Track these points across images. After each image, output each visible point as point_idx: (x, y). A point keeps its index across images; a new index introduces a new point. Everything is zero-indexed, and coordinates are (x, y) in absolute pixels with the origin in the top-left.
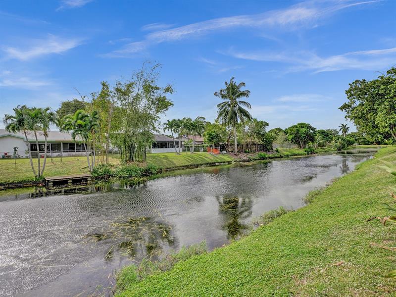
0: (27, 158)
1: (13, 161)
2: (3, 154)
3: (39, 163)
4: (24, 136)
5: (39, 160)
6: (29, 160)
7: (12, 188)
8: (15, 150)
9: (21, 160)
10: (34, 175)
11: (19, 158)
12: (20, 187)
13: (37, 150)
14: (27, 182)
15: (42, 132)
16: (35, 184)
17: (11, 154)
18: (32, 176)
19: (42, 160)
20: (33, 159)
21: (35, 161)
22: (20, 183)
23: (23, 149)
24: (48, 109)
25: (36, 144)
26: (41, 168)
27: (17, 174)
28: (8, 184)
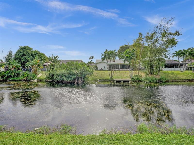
0: (107, 70)
1: (103, 71)
2: (101, 69)
3: (111, 73)
4: (107, 62)
5: (111, 72)
6: (108, 71)
7: (103, 81)
8: (104, 67)
9: (106, 71)
10: (110, 77)
11: (105, 70)
12: (105, 81)
13: (111, 67)
14: (107, 80)
15: (113, 60)
16: (110, 81)
17: (103, 69)
18: (109, 77)
19: (113, 71)
20: (110, 71)
21: (110, 72)
22: (105, 80)
23: (107, 67)
24: (115, 51)
25: (110, 65)
26: (112, 75)
27: (105, 77)
28: (102, 80)
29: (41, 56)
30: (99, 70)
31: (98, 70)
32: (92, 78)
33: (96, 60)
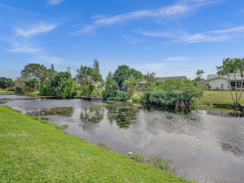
0: (228, 90)
1: (220, 92)
2: (216, 88)
3: (237, 94)
4: (227, 77)
5: (237, 93)
6: (230, 92)
7: (219, 107)
8: (222, 86)
9: (225, 92)
10: (232, 102)
11: (224, 90)
12: (224, 108)
13: (235, 86)
14: (228, 105)
15: (240, 74)
16: (233, 107)
17: (220, 88)
18: (231, 102)
19: (239, 93)
20: (233, 92)
21: (234, 93)
22: (224, 105)
23: (226, 85)
25: (235, 82)
26: (238, 98)
27: (223, 100)
28: (218, 104)
29: (137, 75)
30: (213, 90)
31: (211, 90)
32: (201, 101)
33: (208, 75)
